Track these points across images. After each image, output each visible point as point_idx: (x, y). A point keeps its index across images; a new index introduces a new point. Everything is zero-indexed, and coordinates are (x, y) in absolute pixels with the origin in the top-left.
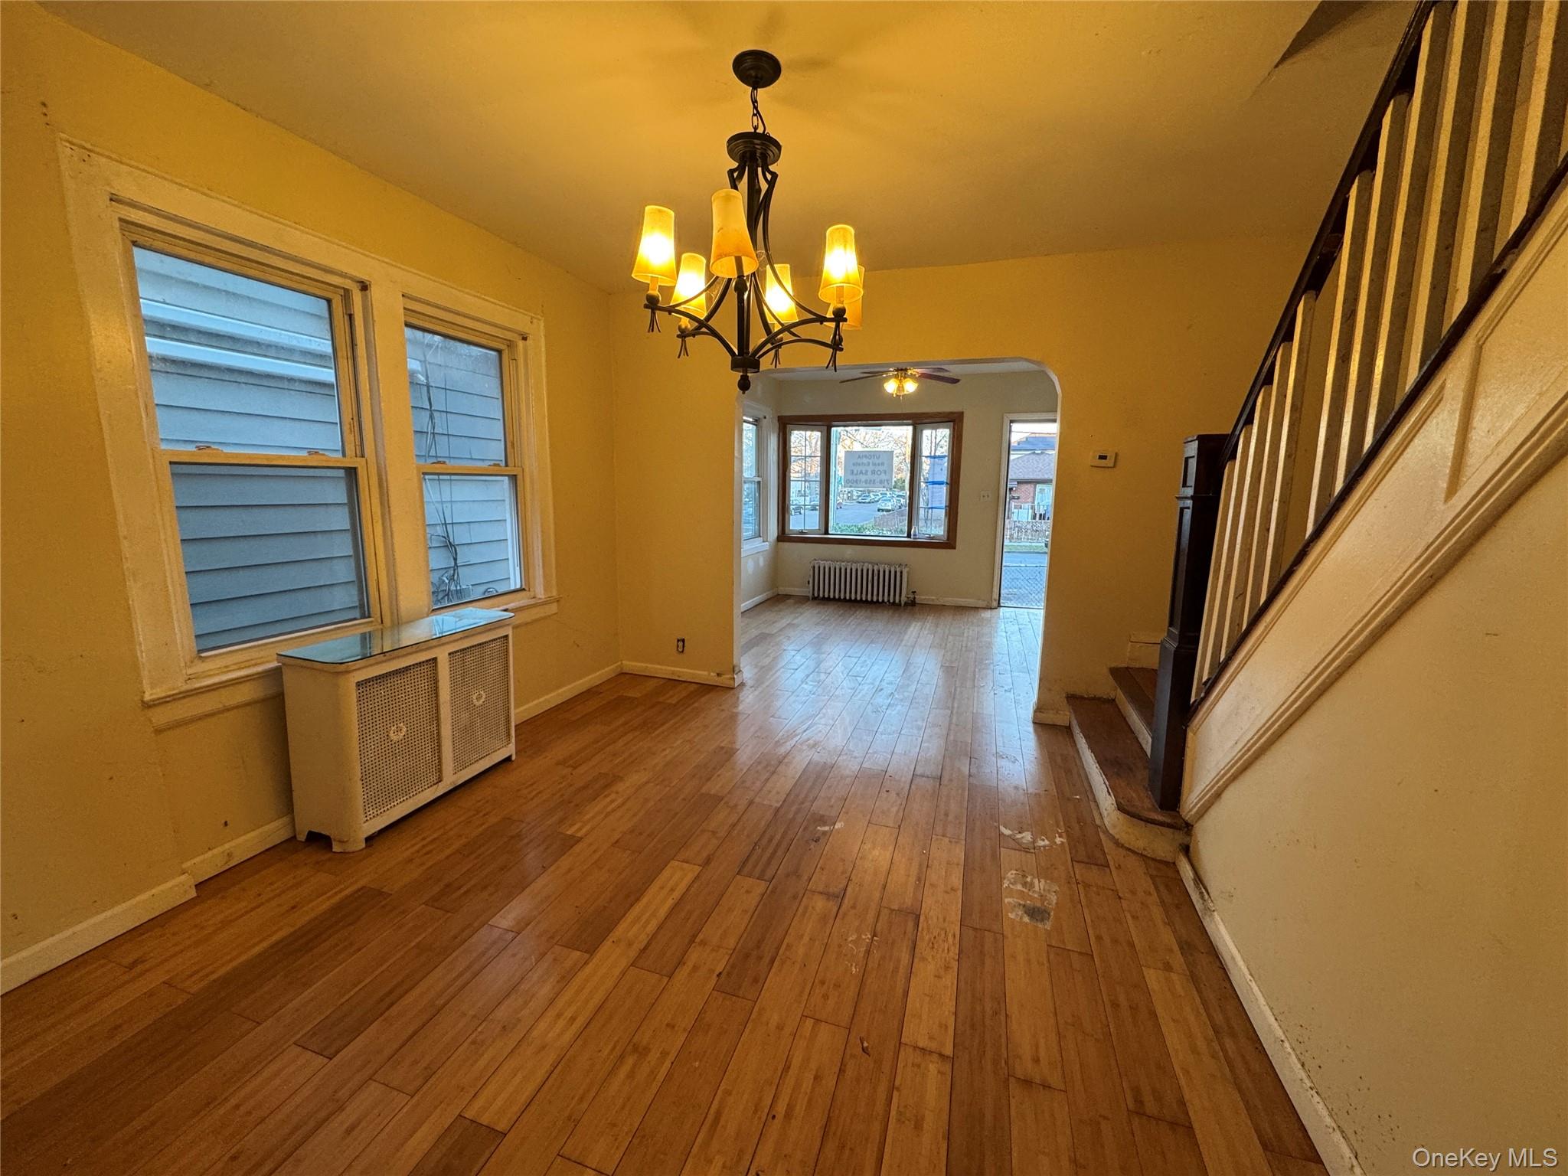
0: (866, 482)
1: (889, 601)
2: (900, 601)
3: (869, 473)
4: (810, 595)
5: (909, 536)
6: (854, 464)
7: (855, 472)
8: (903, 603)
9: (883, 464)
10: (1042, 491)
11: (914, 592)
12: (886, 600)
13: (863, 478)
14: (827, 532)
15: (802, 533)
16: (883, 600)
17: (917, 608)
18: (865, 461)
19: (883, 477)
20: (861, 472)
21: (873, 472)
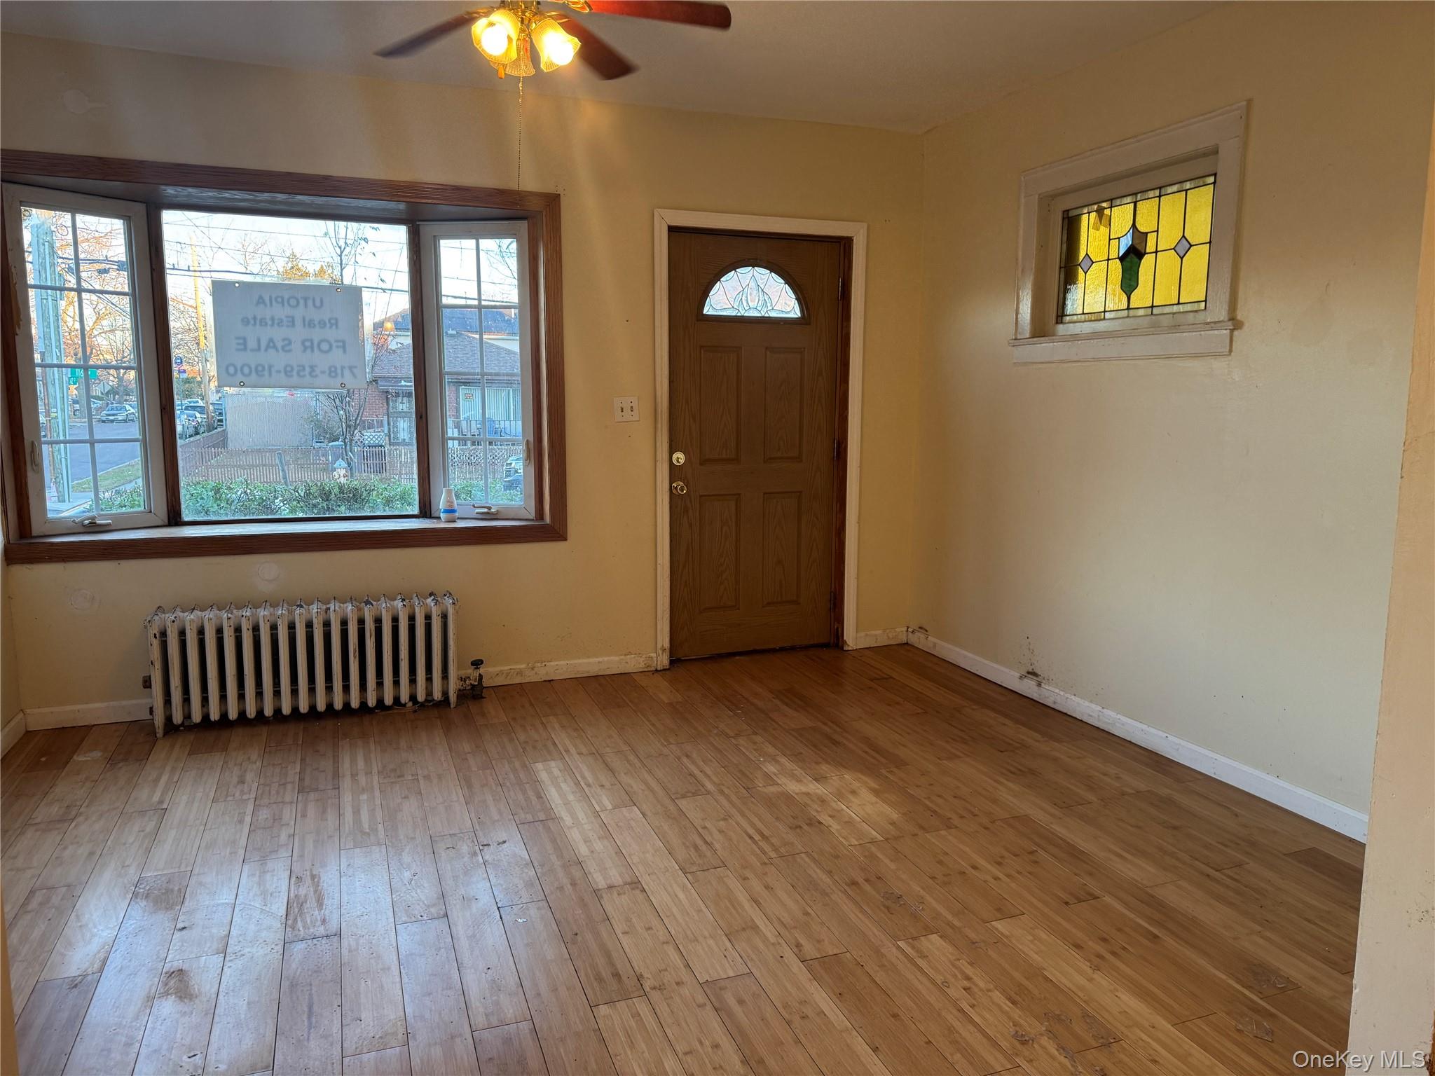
0: (288, 371)
1: (413, 698)
2: (445, 693)
3: (296, 346)
4: (159, 720)
5: (426, 510)
6: (246, 322)
7: (252, 344)
8: (453, 698)
9: (334, 323)
10: (469, 397)
11: (477, 664)
12: (405, 697)
13: (278, 360)
14: (174, 518)
15: (93, 527)
16: (397, 700)
17: (491, 707)
18: (280, 312)
19: (337, 357)
20: (271, 344)
21: (308, 346)
